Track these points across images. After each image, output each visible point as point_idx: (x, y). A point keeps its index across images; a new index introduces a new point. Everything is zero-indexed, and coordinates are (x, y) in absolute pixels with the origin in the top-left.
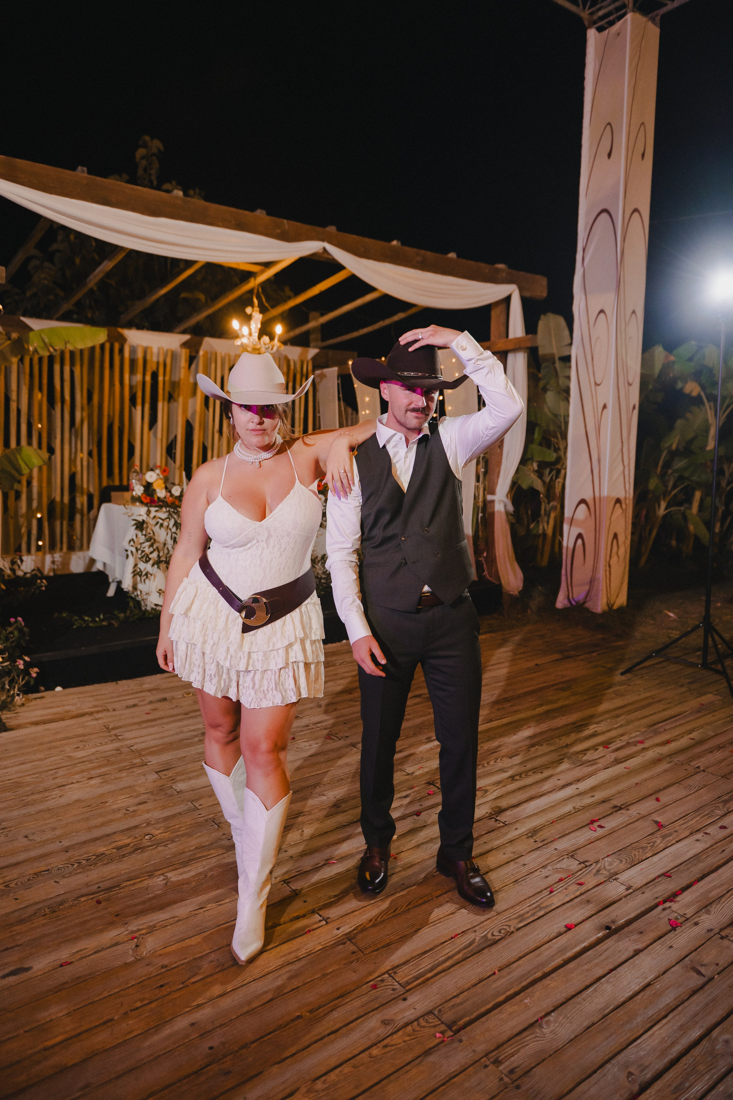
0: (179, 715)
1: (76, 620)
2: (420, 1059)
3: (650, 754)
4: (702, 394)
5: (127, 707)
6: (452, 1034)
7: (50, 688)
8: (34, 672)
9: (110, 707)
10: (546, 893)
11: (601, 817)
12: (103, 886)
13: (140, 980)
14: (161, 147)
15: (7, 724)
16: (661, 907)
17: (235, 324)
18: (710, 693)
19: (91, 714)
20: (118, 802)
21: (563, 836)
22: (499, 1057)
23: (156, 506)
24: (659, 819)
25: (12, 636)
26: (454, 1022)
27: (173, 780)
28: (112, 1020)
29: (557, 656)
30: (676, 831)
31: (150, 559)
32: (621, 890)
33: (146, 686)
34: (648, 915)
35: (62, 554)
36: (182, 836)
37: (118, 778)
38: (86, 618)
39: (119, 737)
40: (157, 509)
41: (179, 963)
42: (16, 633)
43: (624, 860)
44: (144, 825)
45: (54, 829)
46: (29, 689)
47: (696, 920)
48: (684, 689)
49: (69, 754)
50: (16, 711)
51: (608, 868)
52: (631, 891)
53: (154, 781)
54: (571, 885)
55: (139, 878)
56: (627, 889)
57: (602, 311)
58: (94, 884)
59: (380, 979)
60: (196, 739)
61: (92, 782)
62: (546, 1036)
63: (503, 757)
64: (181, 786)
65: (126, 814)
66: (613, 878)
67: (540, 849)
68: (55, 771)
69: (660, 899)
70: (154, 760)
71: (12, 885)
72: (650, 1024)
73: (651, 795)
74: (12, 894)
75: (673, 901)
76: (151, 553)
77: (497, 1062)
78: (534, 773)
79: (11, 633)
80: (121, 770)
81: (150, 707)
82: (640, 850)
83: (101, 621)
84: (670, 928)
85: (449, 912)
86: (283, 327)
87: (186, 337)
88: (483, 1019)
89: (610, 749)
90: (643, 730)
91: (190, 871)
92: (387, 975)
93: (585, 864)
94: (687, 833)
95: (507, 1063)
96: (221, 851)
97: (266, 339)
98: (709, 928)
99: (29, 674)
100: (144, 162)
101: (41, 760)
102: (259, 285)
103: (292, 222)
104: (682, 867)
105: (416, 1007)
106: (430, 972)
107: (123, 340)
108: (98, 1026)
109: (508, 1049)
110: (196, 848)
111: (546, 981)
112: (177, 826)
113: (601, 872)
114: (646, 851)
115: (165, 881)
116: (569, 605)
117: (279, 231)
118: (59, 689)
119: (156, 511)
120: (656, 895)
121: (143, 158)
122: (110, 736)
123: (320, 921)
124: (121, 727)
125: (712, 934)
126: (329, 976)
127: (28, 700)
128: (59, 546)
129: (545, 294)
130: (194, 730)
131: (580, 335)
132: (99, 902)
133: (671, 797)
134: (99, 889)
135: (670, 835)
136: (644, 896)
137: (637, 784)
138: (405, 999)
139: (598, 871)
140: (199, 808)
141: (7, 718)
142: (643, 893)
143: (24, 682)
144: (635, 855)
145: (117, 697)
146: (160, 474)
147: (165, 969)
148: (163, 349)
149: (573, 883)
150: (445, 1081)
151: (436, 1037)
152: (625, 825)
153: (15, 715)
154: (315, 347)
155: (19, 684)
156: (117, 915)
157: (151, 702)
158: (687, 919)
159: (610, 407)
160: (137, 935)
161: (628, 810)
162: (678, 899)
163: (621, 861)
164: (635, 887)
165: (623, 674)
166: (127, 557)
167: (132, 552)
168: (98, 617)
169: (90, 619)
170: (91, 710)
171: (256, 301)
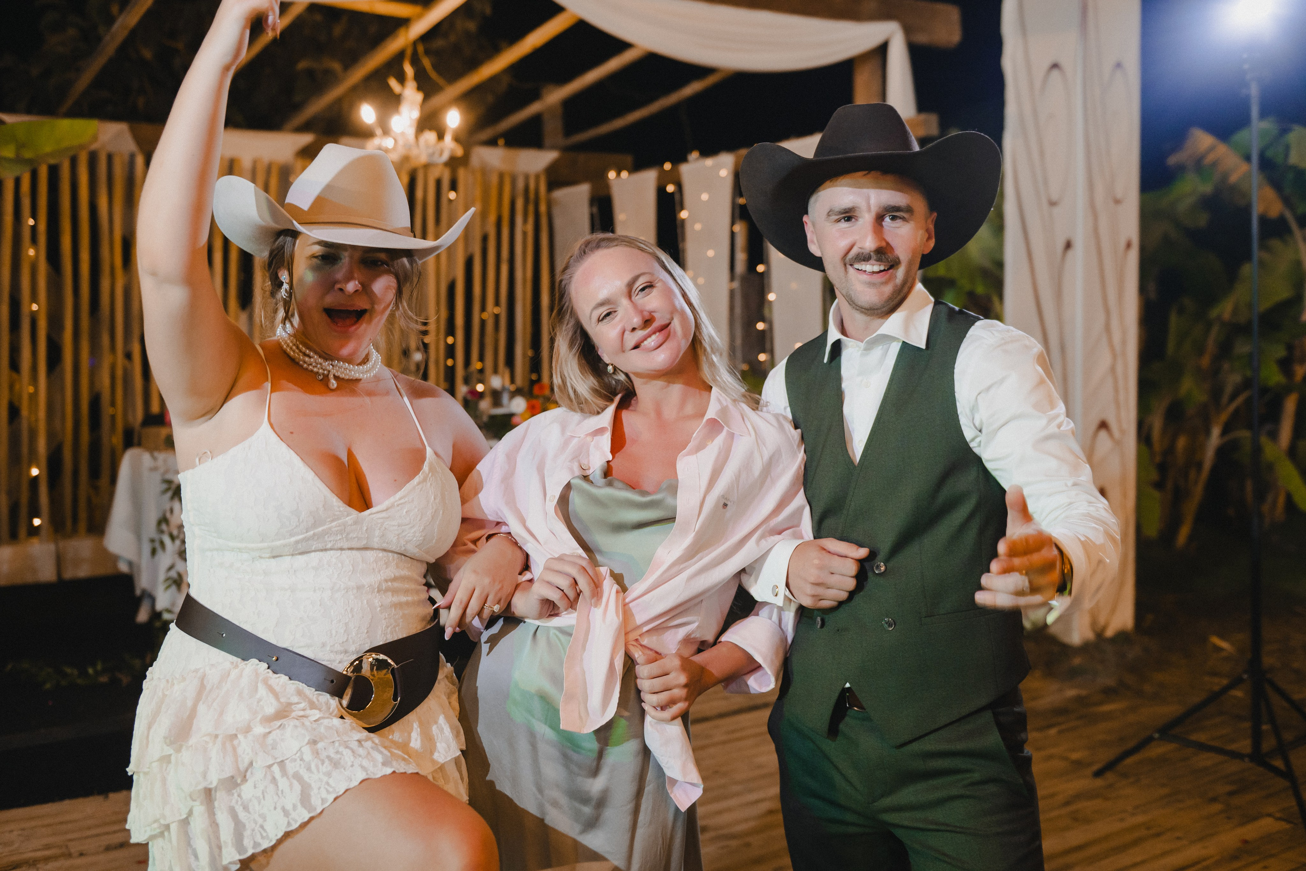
1: (47, 675)
4: (1289, 215)
5: (108, 848)
9: (75, 848)
17: (367, 113)
18: (1269, 815)
38: (66, 671)
48: (1217, 807)
57: (1055, 66)
83: (98, 674)
86: (461, 113)
87: (305, 138)
97: (430, 136)
102: (415, 43)
129: (956, 38)
145: (97, 826)
148: (262, 162)
154: (553, 148)
165: (1098, 774)
166: (154, 552)
167: (162, 544)
168: (94, 665)
169: (76, 672)
170: (39, 854)
171: (409, 70)
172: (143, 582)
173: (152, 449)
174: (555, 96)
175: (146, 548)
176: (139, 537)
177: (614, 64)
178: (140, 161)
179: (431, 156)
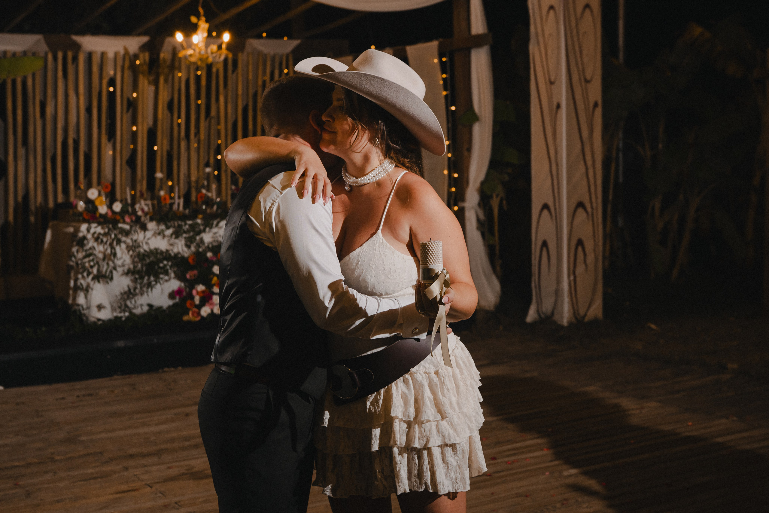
17: (179, 37)
23: (97, 223)
40: (97, 225)
57: (551, 7)
86: (230, 35)
87: (146, 39)
97: (214, 47)
107: (77, 47)
116: (538, 318)
119: (97, 227)
146: (103, 191)
148: (120, 53)
154: (297, 38)
157: (78, 396)
159: (564, 106)
171: (201, 11)
178: (50, 56)
179: (214, 58)
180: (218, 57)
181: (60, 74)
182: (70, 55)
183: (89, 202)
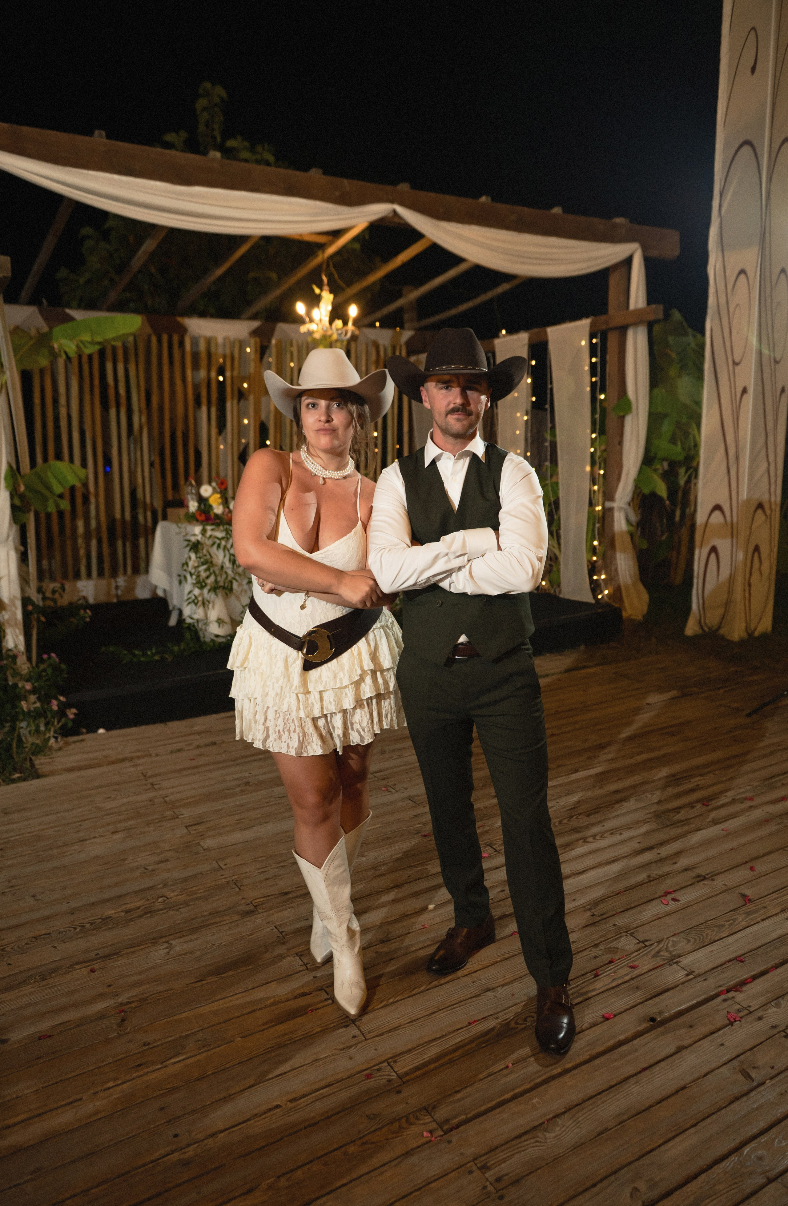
0: (224, 761)
1: (125, 655)
2: (398, 1160)
3: (757, 814)
5: (171, 752)
6: (443, 1133)
7: (93, 730)
8: (71, 713)
9: (153, 752)
10: (590, 976)
11: (678, 887)
12: (101, 952)
13: (119, 1058)
14: (224, 94)
15: (40, 771)
16: (723, 997)
17: (300, 308)
19: (131, 759)
20: (139, 859)
21: (628, 910)
22: (489, 1162)
23: (213, 524)
24: (748, 892)
25: (44, 674)
26: (447, 1121)
27: (202, 836)
28: (80, 1099)
29: (674, 693)
30: (765, 907)
31: (206, 585)
32: (680, 975)
33: (196, 728)
34: (704, 1006)
35: (126, 578)
36: (199, 899)
37: (144, 833)
38: (137, 652)
39: (156, 787)
40: (213, 527)
41: (164, 1041)
42: (49, 671)
43: (693, 940)
44: (161, 886)
45: (64, 888)
46: (67, 732)
47: (760, 1014)
49: (98, 805)
50: (52, 756)
51: (671, 949)
52: (691, 977)
53: (182, 837)
54: (621, 967)
55: (141, 945)
56: (687, 975)
57: (742, 272)
58: (91, 951)
59: (377, 1067)
60: (238, 789)
61: (116, 837)
62: (549, 1141)
63: (580, 814)
64: (209, 843)
65: (144, 873)
66: (674, 961)
67: (596, 924)
68: (79, 823)
69: (723, 988)
70: (187, 813)
71: (8, 949)
72: (673, 1134)
73: (746, 862)
74: (6, 959)
75: (739, 991)
76: (208, 577)
77: (485, 1168)
78: (612, 834)
79: (44, 670)
80: (148, 824)
81: (197, 752)
82: (715, 929)
83: (154, 655)
84: (728, 1022)
85: (473, 994)
86: (358, 307)
87: (256, 324)
88: (481, 1119)
89: (710, 807)
90: (756, 784)
91: (196, 939)
92: (386, 1064)
93: (644, 943)
94: (778, 910)
95: (496, 1169)
96: (236, 917)
97: (338, 323)
98: (775, 1023)
99: (66, 716)
100: (205, 116)
101: (69, 810)
102: (329, 260)
103: (355, 182)
104: (761, 950)
105: (409, 1101)
106: (435, 1062)
107: (183, 331)
108: (65, 1105)
109: (501, 1154)
110: (210, 914)
111: (566, 1078)
112: (195, 889)
113: (661, 953)
114: (724, 929)
115: (167, 950)
116: (701, 632)
117: (337, 193)
118: (101, 731)
119: (212, 530)
120: (720, 983)
121: (205, 109)
122: (146, 785)
123: (326, 1000)
124: (159, 775)
125: (775, 1031)
126: (321, 1063)
127: (67, 744)
128: (121, 569)
129: (677, 252)
130: (238, 779)
131: (715, 302)
132: (93, 971)
133: (770, 866)
134: (98, 956)
135: (756, 911)
136: (705, 984)
137: (732, 849)
138: (399, 1092)
139: (658, 952)
140: (223, 867)
141: (41, 764)
142: (705, 980)
143: (60, 724)
144: (707, 935)
145: (163, 740)
146: (217, 487)
147: (147, 1047)
148: (229, 339)
149: (625, 965)
150: (421, 1186)
151: (422, 1136)
152: (704, 898)
153: (50, 760)
154: (409, 329)
155: (55, 726)
156: (109, 986)
157: (198, 747)
158: (751, 1013)
159: (751, 390)
160: (125, 1008)
161: (713, 880)
162: (745, 988)
163: (689, 941)
164: (697, 972)
165: (749, 715)
166: (180, 582)
167: (185, 577)
168: (151, 650)
169: (141, 653)
170: (133, 755)
171: (325, 279)
172: (174, 601)
173: (177, 521)
174: (413, 295)
175: (176, 582)
176: (170, 574)
177: (452, 273)
178: (154, 339)
179: (340, 335)
180: (343, 335)
181: (165, 360)
182: (176, 338)
183: (202, 500)
